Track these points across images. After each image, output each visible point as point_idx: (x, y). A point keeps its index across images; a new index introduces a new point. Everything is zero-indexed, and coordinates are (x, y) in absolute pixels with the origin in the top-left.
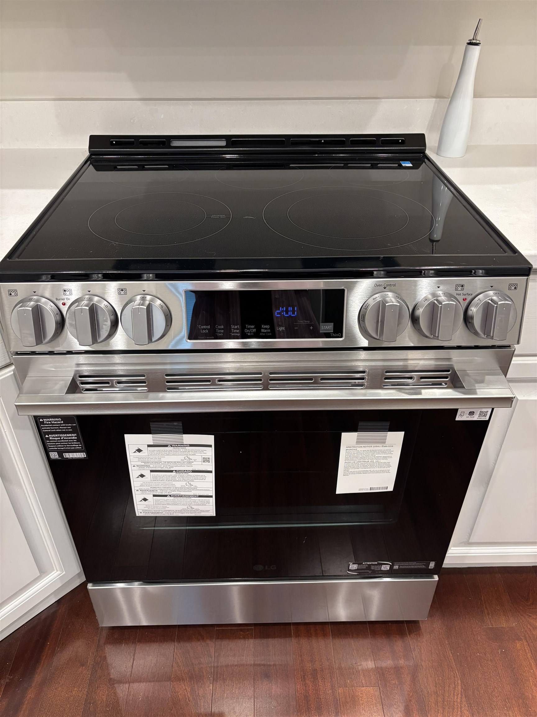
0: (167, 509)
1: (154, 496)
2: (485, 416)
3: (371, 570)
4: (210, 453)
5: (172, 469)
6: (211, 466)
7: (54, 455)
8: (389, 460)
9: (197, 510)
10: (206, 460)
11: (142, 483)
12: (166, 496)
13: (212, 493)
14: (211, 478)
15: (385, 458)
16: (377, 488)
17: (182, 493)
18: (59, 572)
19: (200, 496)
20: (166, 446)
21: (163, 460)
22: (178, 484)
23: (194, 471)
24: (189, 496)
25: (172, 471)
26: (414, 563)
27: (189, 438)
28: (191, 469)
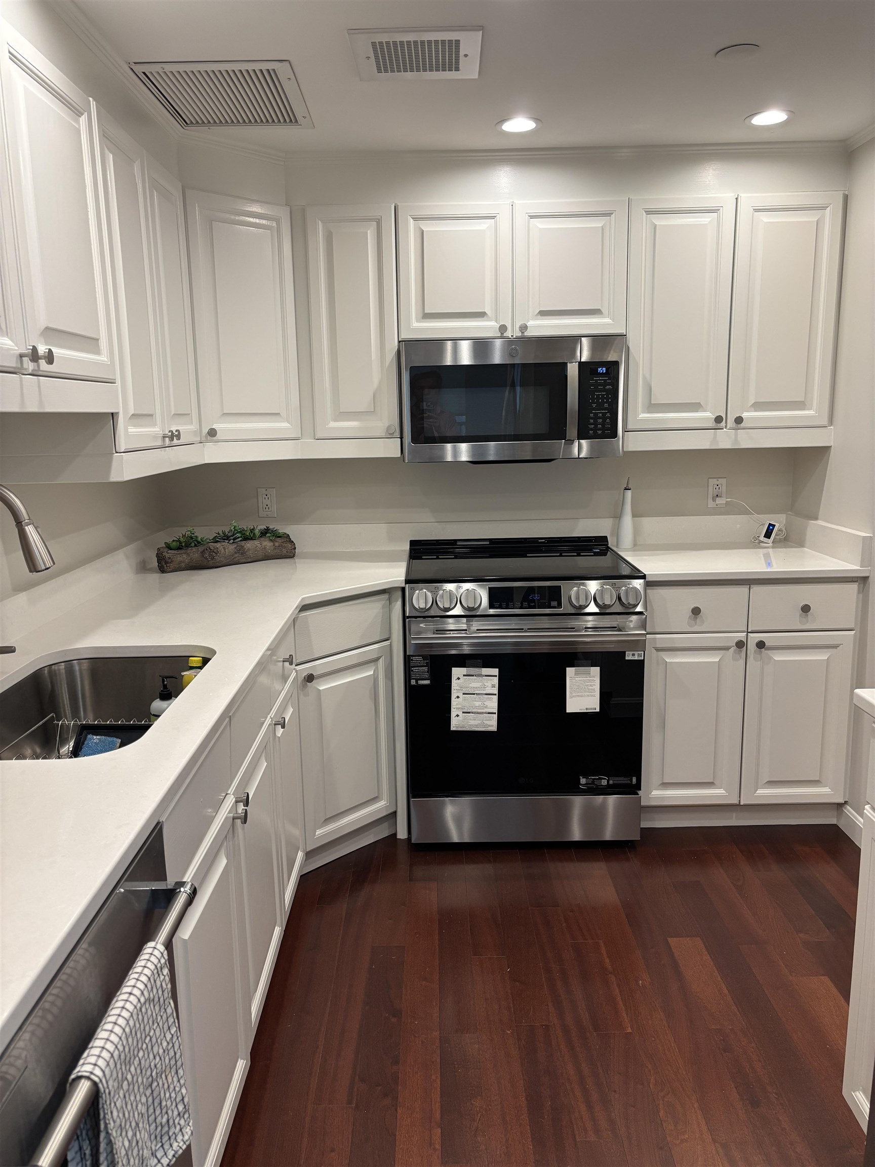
0: (469, 724)
1: (463, 713)
2: (641, 656)
3: (595, 784)
4: (496, 681)
5: (474, 692)
6: (496, 691)
7: (413, 682)
8: (594, 687)
9: (487, 725)
10: (493, 686)
11: (457, 702)
12: (469, 713)
13: (496, 711)
14: (495, 698)
15: (591, 686)
16: (591, 709)
17: (479, 711)
18: (385, 802)
19: (489, 713)
20: (473, 676)
21: (471, 685)
22: (477, 704)
23: (486, 694)
24: (482, 713)
25: (474, 694)
26: (622, 778)
27: (486, 671)
28: (485, 692)
